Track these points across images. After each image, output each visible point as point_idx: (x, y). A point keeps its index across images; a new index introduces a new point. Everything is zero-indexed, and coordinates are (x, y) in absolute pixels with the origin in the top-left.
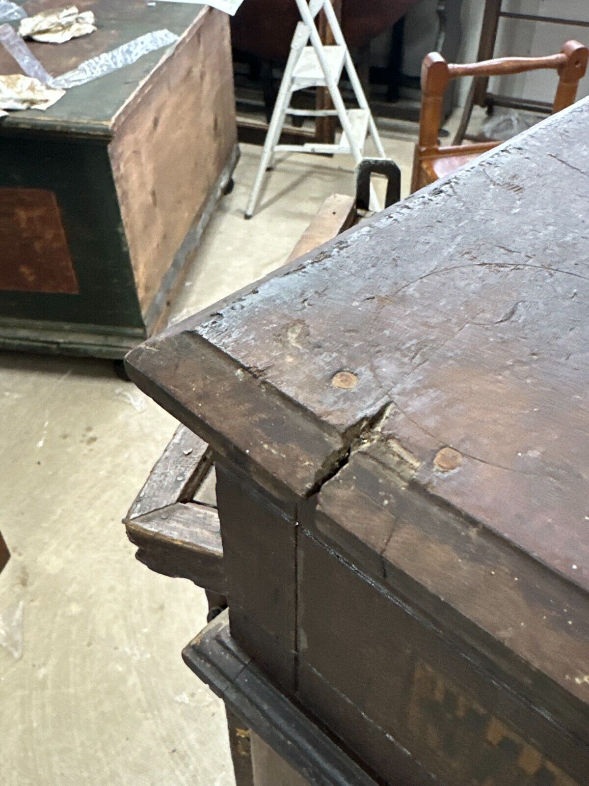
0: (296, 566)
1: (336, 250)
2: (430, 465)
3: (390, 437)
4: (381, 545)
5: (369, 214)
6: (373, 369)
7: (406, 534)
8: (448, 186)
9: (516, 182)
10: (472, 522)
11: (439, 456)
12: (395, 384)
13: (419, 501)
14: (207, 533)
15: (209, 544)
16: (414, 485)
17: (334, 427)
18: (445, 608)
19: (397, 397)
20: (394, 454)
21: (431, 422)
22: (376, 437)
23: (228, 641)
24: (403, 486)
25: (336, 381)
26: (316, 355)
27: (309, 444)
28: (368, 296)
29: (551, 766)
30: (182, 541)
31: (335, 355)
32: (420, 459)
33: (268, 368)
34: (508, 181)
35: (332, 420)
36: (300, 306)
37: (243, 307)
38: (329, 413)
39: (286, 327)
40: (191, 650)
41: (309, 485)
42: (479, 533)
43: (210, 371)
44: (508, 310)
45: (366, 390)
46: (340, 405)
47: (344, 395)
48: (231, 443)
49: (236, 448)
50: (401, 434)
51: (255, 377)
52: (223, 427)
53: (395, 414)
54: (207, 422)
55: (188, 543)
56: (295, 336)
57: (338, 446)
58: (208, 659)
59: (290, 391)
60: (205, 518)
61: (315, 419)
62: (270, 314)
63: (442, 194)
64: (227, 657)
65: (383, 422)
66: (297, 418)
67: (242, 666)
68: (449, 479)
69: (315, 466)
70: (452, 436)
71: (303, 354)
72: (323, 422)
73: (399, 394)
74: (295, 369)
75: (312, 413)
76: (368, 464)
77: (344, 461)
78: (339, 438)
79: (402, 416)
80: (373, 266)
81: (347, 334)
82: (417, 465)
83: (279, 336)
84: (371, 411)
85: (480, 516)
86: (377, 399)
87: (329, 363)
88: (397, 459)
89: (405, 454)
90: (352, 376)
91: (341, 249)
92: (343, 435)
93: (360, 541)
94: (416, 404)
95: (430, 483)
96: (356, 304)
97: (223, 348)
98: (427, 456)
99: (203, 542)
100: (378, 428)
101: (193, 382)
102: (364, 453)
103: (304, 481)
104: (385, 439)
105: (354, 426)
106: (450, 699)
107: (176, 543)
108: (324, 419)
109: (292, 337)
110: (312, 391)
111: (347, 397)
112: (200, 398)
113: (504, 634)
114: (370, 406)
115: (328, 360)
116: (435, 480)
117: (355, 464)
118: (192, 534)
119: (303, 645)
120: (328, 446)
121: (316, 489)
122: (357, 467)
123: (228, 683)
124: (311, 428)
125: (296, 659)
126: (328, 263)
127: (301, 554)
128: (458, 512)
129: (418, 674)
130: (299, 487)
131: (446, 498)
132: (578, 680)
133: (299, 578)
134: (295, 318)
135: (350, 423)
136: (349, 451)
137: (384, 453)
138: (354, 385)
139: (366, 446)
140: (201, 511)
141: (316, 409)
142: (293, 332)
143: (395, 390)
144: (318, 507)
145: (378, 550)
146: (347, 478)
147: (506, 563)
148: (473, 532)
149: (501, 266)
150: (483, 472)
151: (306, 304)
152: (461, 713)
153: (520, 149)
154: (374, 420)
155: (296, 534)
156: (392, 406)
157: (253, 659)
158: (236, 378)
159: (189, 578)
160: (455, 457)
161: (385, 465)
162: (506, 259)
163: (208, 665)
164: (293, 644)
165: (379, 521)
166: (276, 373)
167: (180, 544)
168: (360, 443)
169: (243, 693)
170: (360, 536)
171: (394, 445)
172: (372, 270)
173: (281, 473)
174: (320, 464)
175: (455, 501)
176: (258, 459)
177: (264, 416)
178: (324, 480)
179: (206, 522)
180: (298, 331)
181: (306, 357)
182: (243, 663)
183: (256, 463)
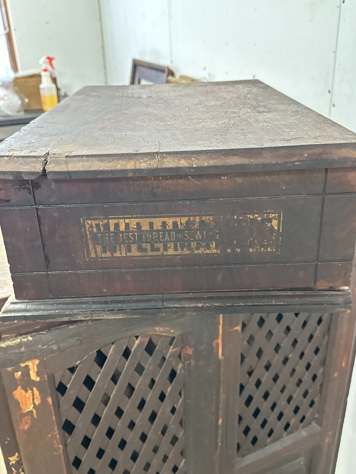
3: (54, 154)
4: (66, 169)
7: (71, 165)
10: (83, 156)
13: (69, 159)
16: (66, 157)
17: (40, 156)
22: (51, 155)
24: (64, 159)
25: (33, 152)
27: (36, 162)
41: (42, 169)
42: (86, 157)
46: (38, 154)
49: (16, 171)
51: (11, 157)
53: (52, 152)
57: (44, 159)
61: (34, 157)
66: (29, 159)
69: (40, 165)
72: (37, 157)
75: (32, 156)
76: (53, 159)
89: (60, 154)
95: (69, 154)
102: (51, 158)
103: (40, 169)
105: (45, 155)
113: (101, 169)
120: (41, 160)
121: (44, 168)
122: (51, 161)
124: (34, 159)
128: (79, 156)
131: (75, 155)
135: (43, 155)
144: (47, 171)
146: (50, 163)
147: (94, 159)
148: (84, 158)
158: (5, 159)
161: (58, 157)
165: (63, 166)
170: (61, 171)
171: (57, 154)
173: (32, 170)
177: (19, 163)
178: (45, 166)
183: (23, 172)
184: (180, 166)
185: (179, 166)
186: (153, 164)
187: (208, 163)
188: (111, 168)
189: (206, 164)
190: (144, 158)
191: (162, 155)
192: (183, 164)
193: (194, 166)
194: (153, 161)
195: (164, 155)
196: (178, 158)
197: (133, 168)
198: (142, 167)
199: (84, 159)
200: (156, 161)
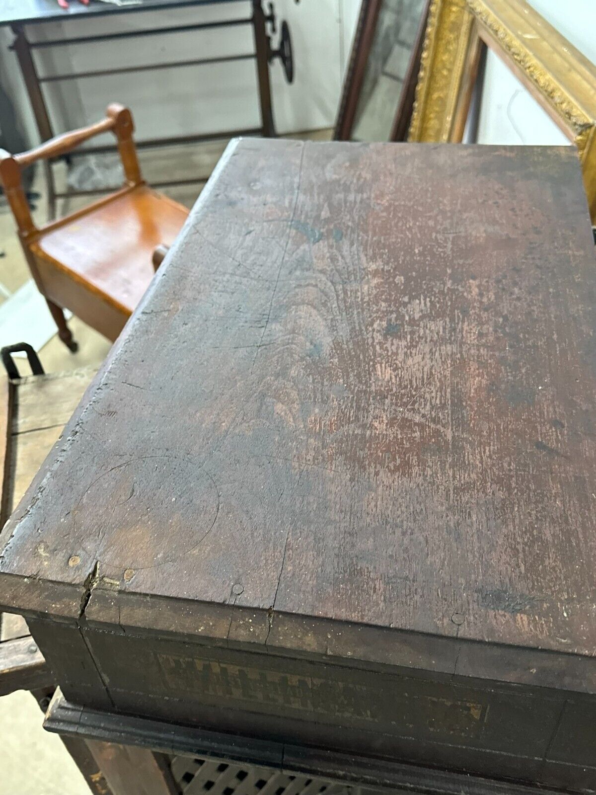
0: (87, 645)
1: (40, 493)
2: (123, 580)
3: (104, 577)
4: (117, 620)
5: (22, 381)
6: (84, 549)
7: (125, 611)
8: (78, 427)
9: (111, 409)
10: (146, 595)
11: (125, 575)
12: (96, 552)
13: (125, 597)
14: (21, 656)
15: (27, 661)
16: (120, 592)
17: (79, 584)
18: (150, 630)
19: (99, 558)
20: (108, 583)
21: (117, 563)
22: (98, 579)
23: (66, 705)
24: (116, 594)
25: (71, 563)
26: (56, 555)
27: (72, 596)
28: (67, 513)
29: (222, 665)
30: (8, 669)
31: (64, 551)
32: (118, 580)
33: (39, 572)
34: (107, 410)
35: (77, 581)
36: (37, 534)
37: (11, 548)
38: (74, 579)
39: (36, 548)
40: (47, 722)
41: (79, 612)
42: (150, 598)
43: (11, 585)
44: (131, 491)
45: (85, 562)
46: (77, 574)
47: (76, 568)
48: (37, 612)
49: (41, 612)
50: (107, 573)
51: (35, 579)
52: (31, 606)
53: (101, 566)
54: (22, 608)
55: (13, 668)
56: (42, 550)
57: (85, 591)
58: (59, 721)
59: (53, 578)
60: (15, 648)
61: (70, 584)
62: (25, 545)
63: (78, 434)
64: (70, 713)
65: (98, 571)
66: (61, 587)
67: (80, 713)
68: (132, 583)
69: (78, 603)
70: (127, 564)
71: (50, 558)
72: (74, 584)
73: (99, 556)
74: (51, 567)
75: (67, 583)
76: (99, 592)
77: (89, 595)
78: (83, 588)
79: (104, 566)
80: (62, 495)
81: (65, 538)
82: (118, 583)
83: (35, 554)
84: (91, 570)
85: (148, 592)
86: (92, 563)
87: (64, 556)
88: (109, 584)
89: (112, 581)
90: (76, 557)
91: (42, 492)
92: (84, 586)
93: (109, 623)
94: (108, 557)
95: (125, 588)
96: (62, 520)
97: (13, 573)
98: (121, 578)
99: (22, 662)
100: (97, 576)
101: (6, 593)
102: (96, 589)
103: (76, 611)
104: (102, 579)
105: (86, 580)
106: (177, 662)
107: (5, 672)
108: (73, 583)
109: (41, 551)
110: (63, 573)
111: (78, 568)
112: (13, 599)
113: (172, 629)
114: (90, 568)
115: (63, 555)
116: (127, 586)
117: (95, 595)
118: (12, 662)
119: (107, 680)
120: (80, 593)
121: (83, 611)
122: (96, 596)
123: (77, 726)
124: (69, 589)
125: (107, 689)
126: (39, 503)
127: (87, 639)
128: (140, 594)
129: (161, 660)
130: (75, 615)
131: (134, 591)
132: (200, 630)
133: (90, 650)
134: (38, 541)
135: (85, 579)
136: (89, 590)
137: (103, 585)
138: (79, 561)
139: (95, 585)
140: (10, 645)
141: (69, 580)
142: (41, 548)
143: (97, 555)
144: (87, 619)
145: (118, 623)
146: (93, 601)
147: (163, 603)
148: (148, 598)
149: (120, 466)
150: (144, 573)
151: (39, 531)
152: (184, 666)
153: (106, 384)
154: (94, 573)
155: (80, 631)
156: (99, 563)
157: (84, 706)
158: (26, 583)
159: (20, 689)
160: (131, 572)
161: (106, 590)
162: (122, 461)
163: (61, 724)
164: (102, 684)
165: (113, 612)
166: (43, 573)
167: (8, 671)
168: (92, 585)
169: (88, 726)
170: (108, 621)
171: (105, 579)
172: (62, 497)
173: (66, 613)
174: (80, 602)
175: (138, 590)
176: (52, 612)
177: (46, 593)
178: (84, 607)
179: (17, 650)
180: (43, 547)
181: (52, 559)
182: (79, 711)
183: (52, 614)
184: (304, 647)
185: (302, 647)
186: (258, 636)
187: (354, 652)
188: (190, 631)
189: (349, 653)
190: (245, 617)
191: (278, 616)
192: (309, 645)
193: (329, 653)
194: (260, 627)
195: (280, 616)
196: (303, 628)
197: (225, 637)
198: (241, 639)
199: (148, 601)
200: (264, 627)
